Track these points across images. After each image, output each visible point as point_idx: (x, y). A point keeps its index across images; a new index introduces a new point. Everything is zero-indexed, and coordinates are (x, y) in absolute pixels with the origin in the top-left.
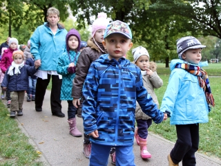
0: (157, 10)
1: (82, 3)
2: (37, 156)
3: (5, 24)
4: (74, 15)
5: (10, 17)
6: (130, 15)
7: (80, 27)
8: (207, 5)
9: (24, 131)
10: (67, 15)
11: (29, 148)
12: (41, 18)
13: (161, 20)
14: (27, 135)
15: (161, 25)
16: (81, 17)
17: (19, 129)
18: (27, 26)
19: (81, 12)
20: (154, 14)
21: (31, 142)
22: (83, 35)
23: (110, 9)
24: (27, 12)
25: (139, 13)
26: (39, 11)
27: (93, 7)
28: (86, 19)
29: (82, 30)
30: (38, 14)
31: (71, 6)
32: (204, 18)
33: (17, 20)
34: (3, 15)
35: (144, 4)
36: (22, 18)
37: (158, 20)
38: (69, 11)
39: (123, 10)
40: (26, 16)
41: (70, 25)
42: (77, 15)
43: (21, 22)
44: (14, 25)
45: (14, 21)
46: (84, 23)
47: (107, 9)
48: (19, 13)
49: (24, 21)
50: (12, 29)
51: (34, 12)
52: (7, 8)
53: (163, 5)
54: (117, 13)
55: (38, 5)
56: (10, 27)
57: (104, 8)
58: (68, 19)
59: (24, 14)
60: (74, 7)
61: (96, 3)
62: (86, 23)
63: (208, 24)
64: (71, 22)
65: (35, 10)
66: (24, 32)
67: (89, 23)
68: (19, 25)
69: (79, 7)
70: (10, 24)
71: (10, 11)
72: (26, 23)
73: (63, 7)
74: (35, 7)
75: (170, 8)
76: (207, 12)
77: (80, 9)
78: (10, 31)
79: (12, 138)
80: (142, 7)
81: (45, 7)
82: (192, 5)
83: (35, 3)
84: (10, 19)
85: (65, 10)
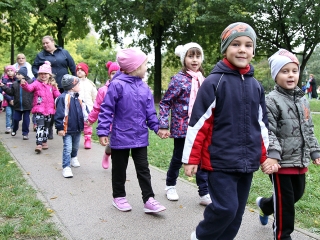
0: (206, 23)
1: (108, 15)
2: (47, 215)
3: (6, 41)
4: (97, 30)
5: (13, 33)
6: (170, 30)
7: (104, 46)
8: (273, 17)
9: (30, 183)
10: (88, 30)
11: (37, 204)
12: (53, 34)
13: (211, 37)
14: (34, 188)
15: (211, 43)
16: (106, 33)
17: (24, 180)
18: (35, 45)
19: (105, 26)
20: (203, 29)
21: (40, 197)
22: (109, 56)
23: (144, 22)
24: (35, 27)
25: (182, 28)
26: (51, 25)
27: (122, 20)
28: (112, 36)
29: (107, 50)
30: (49, 28)
31: (92, 18)
32: (269, 34)
33: (21, 37)
34: (3, 31)
35: (188, 16)
36: (28, 34)
37: (207, 36)
38: (91, 25)
39: (162, 23)
40: (34, 31)
41: (91, 44)
42: (101, 30)
43: (27, 40)
44: (18, 44)
45: (18, 38)
46: (109, 41)
47: (140, 22)
48: (24, 27)
49: (31, 39)
50: (16, 49)
51: (44, 26)
52: (8, 21)
53: (214, 17)
54: (153, 28)
55: (49, 17)
56: (12, 46)
57: (136, 21)
58: (89, 35)
59: (31, 29)
60: (97, 20)
61: (126, 14)
62: (113, 40)
63: (273, 42)
64: (93, 39)
65: (45, 23)
66: (31, 52)
67: (117, 41)
68: (25, 44)
69: (104, 20)
70: (13, 42)
71: (12, 25)
72: (34, 41)
73: (83, 19)
74: (45, 19)
75: (223, 21)
76: (272, 26)
77: (105, 23)
78: (12, 51)
79: (15, 192)
80: (185, 19)
81: (58, 19)
82: (253, 17)
83: (45, 15)
84: (12, 36)
85: (86, 23)
